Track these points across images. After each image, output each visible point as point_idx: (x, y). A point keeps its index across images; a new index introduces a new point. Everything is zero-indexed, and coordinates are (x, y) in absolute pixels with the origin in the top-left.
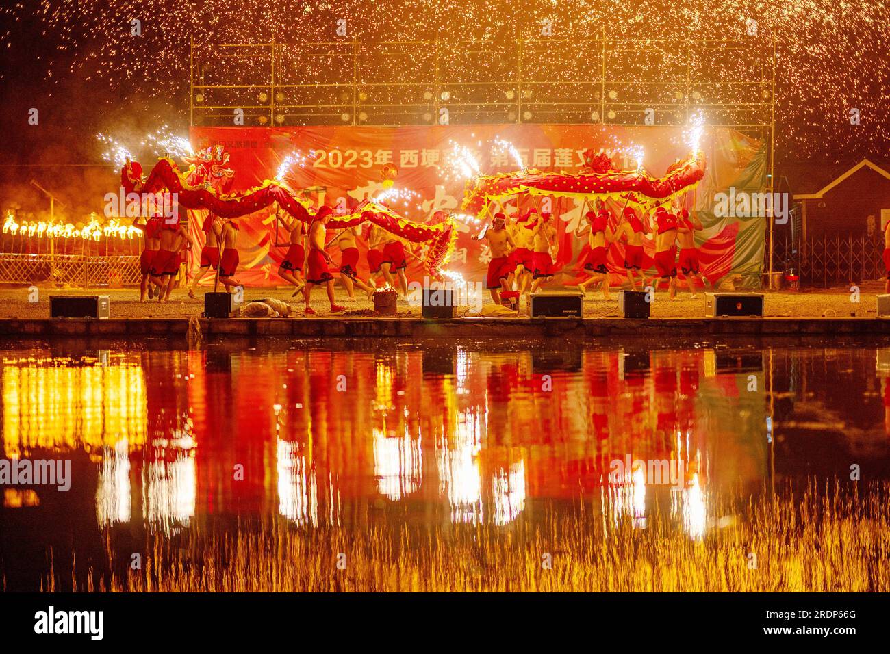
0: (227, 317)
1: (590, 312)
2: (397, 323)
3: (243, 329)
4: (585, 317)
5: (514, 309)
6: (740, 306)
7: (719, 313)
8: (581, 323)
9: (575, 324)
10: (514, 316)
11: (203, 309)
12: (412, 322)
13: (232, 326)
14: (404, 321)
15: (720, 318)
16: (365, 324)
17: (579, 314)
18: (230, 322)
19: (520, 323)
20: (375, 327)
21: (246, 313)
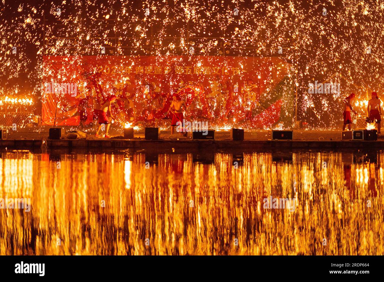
0: (59, 139)
1: (218, 138)
2: (134, 142)
3: (66, 144)
4: (216, 139)
5: (185, 136)
6: (283, 135)
7: (274, 138)
8: (214, 142)
9: (212, 142)
10: (185, 139)
11: (48, 135)
12: (140, 141)
13: (61, 143)
14: (137, 141)
15: (274, 140)
16: (120, 142)
17: (213, 138)
18: (60, 141)
19: (188, 142)
20: (124, 144)
21: (68, 138)
